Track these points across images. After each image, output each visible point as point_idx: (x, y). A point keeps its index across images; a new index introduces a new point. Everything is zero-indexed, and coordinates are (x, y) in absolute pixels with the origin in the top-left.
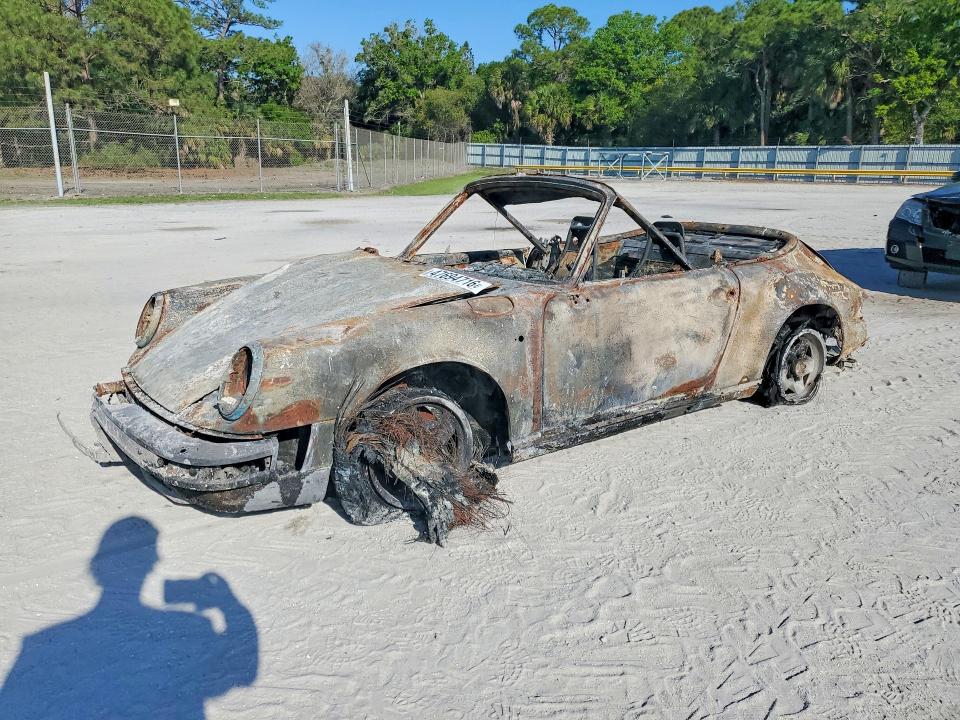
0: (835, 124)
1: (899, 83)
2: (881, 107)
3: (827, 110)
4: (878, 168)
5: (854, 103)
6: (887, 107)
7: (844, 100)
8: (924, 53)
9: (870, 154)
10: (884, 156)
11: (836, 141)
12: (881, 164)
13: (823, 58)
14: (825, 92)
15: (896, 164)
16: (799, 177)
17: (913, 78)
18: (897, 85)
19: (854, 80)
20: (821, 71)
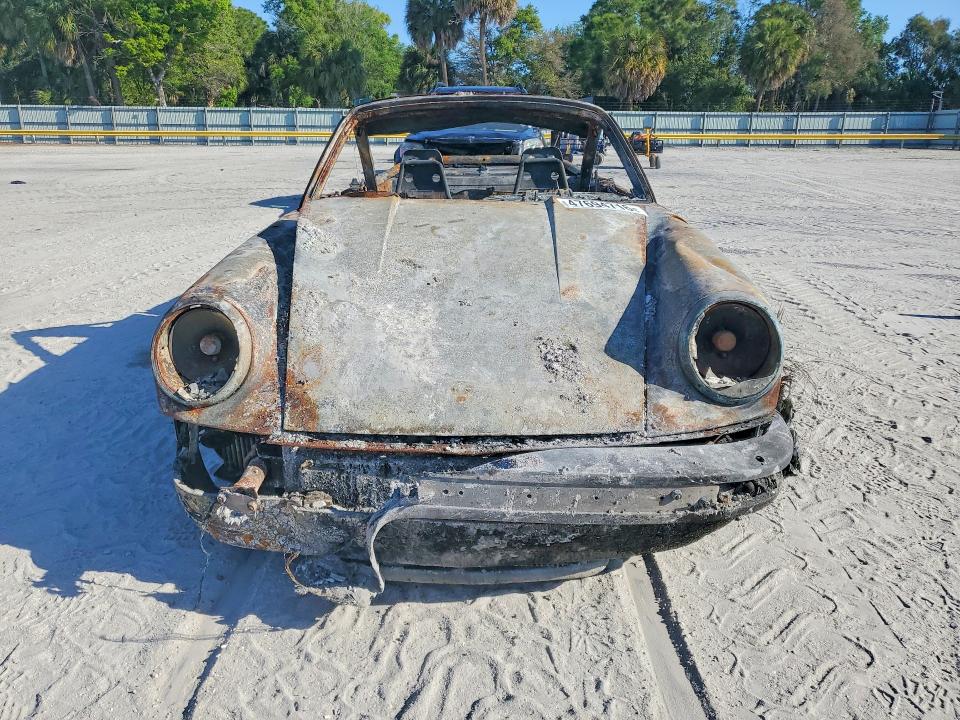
0: (75, 83)
1: (130, 44)
2: (120, 68)
3: (63, 68)
4: (133, 130)
5: (90, 62)
6: (126, 69)
7: (78, 58)
8: (146, 16)
9: (120, 116)
10: (135, 117)
11: (82, 100)
12: (134, 125)
13: (44, 11)
14: (56, 48)
15: (148, 125)
16: (55, 140)
17: (142, 40)
18: (129, 46)
19: (83, 37)
20: (46, 25)
